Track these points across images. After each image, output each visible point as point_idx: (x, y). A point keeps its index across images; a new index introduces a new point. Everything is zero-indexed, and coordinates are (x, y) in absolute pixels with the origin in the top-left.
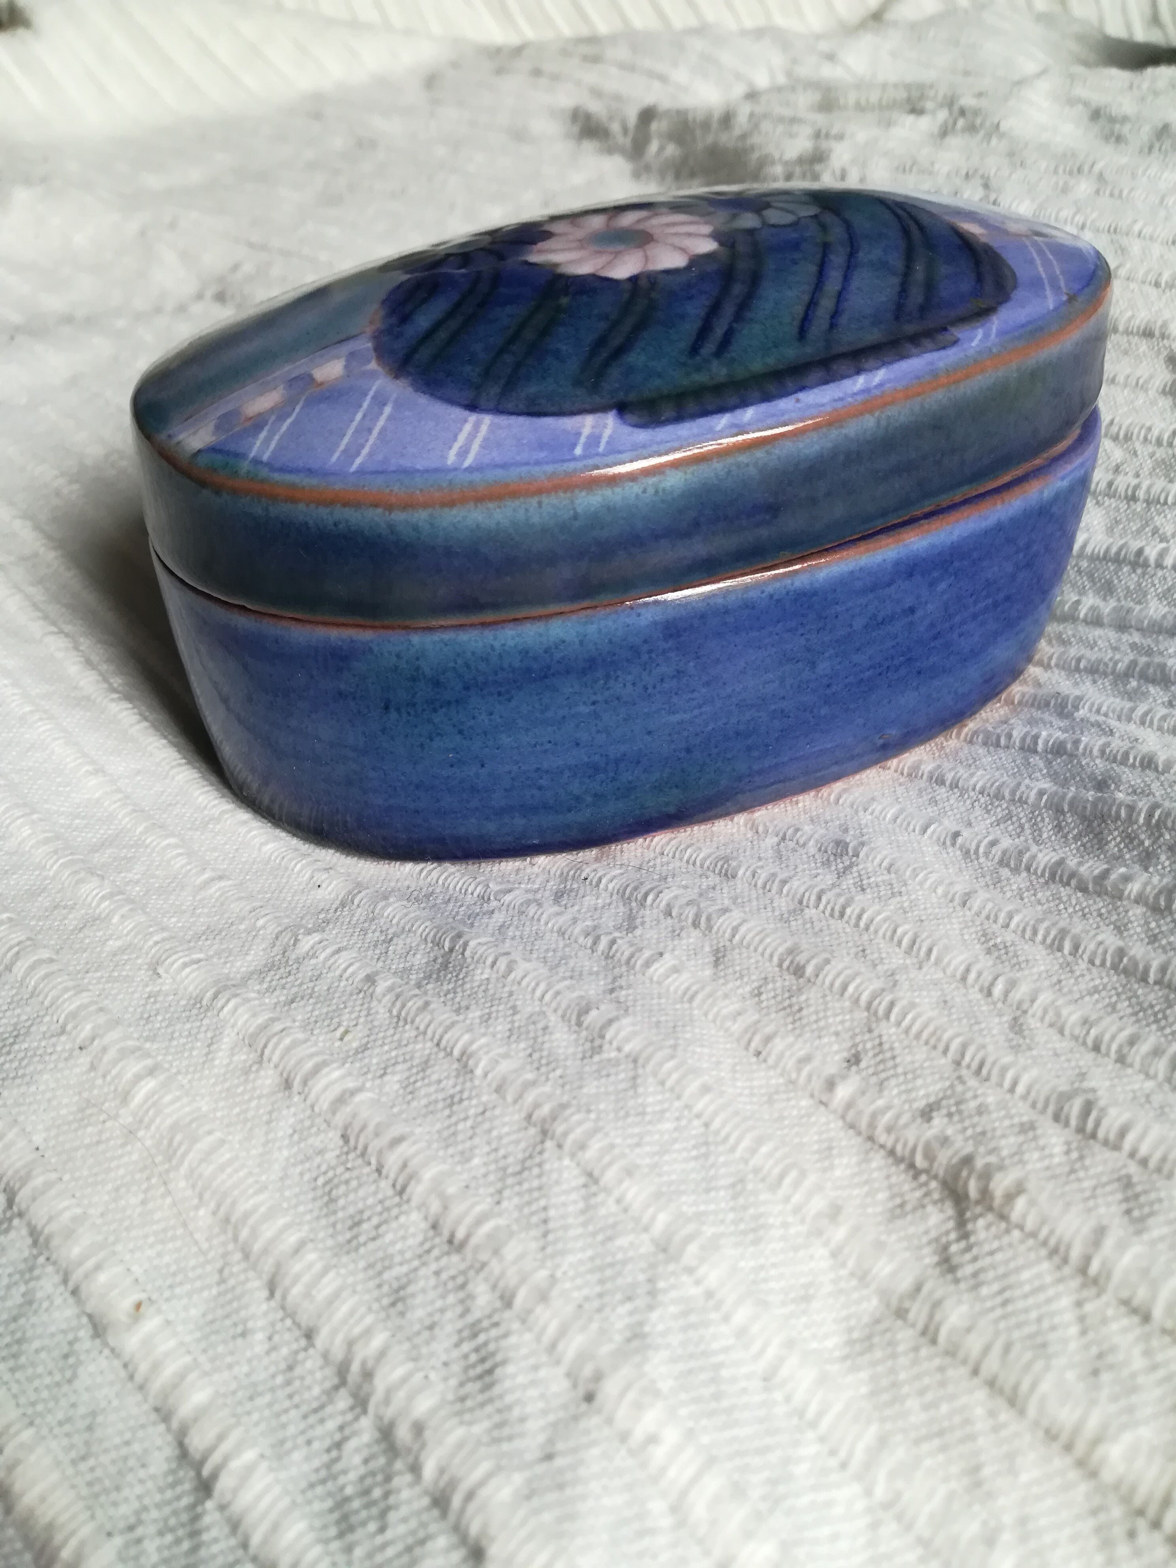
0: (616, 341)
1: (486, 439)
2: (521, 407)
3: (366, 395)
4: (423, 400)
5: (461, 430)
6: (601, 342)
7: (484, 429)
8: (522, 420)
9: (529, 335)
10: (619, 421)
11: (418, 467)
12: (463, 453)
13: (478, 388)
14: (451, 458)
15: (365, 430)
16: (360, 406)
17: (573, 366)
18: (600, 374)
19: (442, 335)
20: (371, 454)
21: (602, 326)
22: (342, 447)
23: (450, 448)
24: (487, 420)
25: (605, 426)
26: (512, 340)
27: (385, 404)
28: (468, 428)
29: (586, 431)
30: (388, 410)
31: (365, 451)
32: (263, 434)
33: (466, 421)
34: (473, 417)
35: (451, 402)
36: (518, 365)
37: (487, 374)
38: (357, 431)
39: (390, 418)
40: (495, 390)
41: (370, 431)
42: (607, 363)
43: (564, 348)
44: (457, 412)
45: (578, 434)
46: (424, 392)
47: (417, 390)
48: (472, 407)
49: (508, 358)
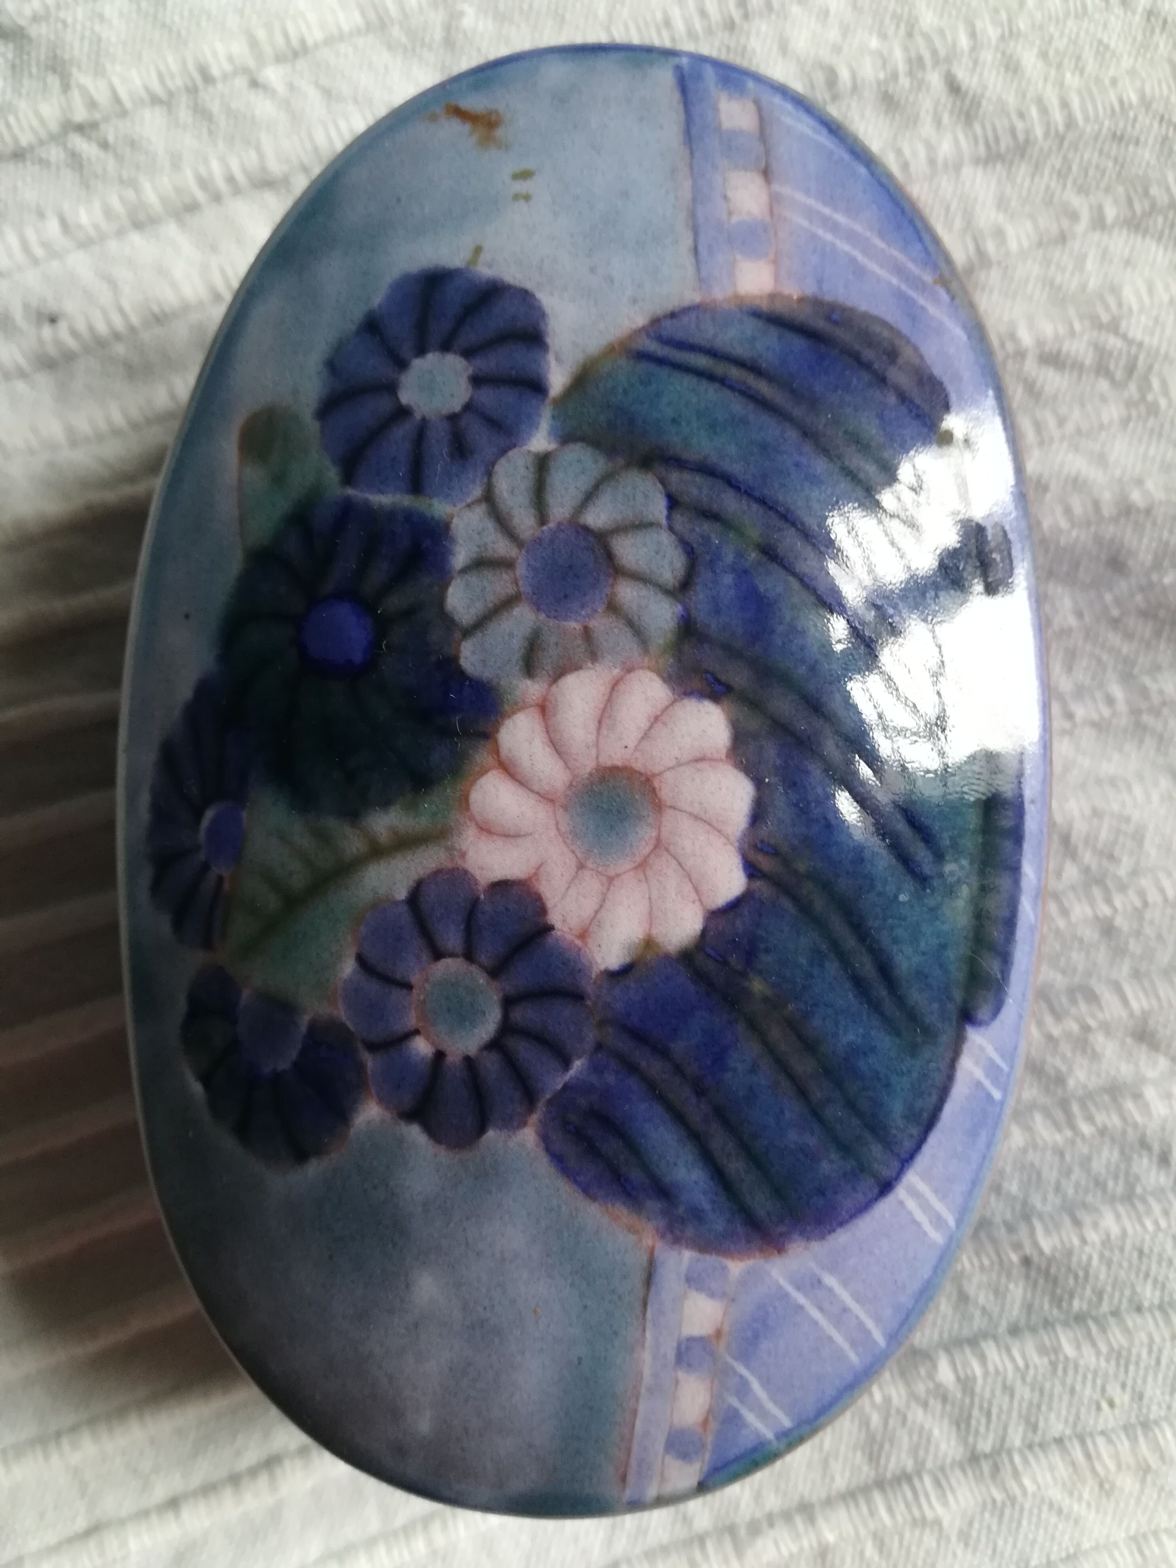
0: (867, 967)
1: (936, 1191)
2: (915, 1131)
3: (787, 1295)
4: (842, 1238)
5: (910, 1213)
6: (859, 983)
7: (923, 1187)
8: (934, 1138)
9: (804, 1066)
10: (982, 1029)
11: (926, 1276)
12: (938, 1221)
13: (862, 1169)
14: (937, 1237)
15: (840, 1316)
16: (801, 1308)
17: (885, 1042)
18: (913, 1016)
19: (736, 1166)
20: (878, 1320)
21: (833, 967)
22: (845, 1346)
23: (925, 1234)
24: (912, 1178)
25: (982, 1049)
26: (802, 1093)
27: (819, 1282)
28: (911, 1204)
29: (979, 1074)
30: (830, 1280)
31: (870, 1324)
32: (750, 1418)
33: (901, 1203)
34: (900, 1192)
35: (865, 1207)
36: (851, 1105)
37: (845, 1149)
38: (837, 1322)
39: (845, 1284)
40: (876, 1150)
41: (845, 1310)
42: (900, 1001)
43: (851, 1037)
44: (884, 1208)
45: (979, 1084)
46: (832, 1231)
47: (822, 1237)
48: (886, 1187)
49: (835, 1112)
